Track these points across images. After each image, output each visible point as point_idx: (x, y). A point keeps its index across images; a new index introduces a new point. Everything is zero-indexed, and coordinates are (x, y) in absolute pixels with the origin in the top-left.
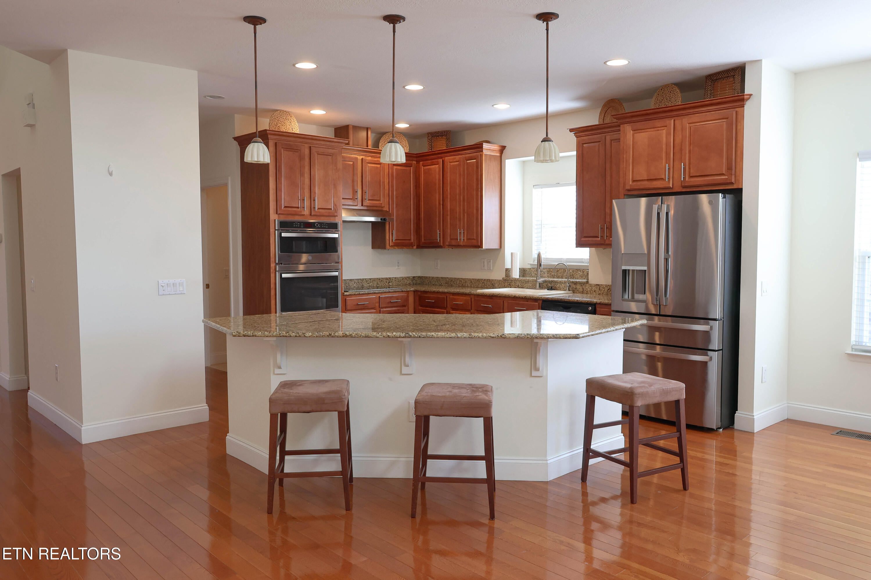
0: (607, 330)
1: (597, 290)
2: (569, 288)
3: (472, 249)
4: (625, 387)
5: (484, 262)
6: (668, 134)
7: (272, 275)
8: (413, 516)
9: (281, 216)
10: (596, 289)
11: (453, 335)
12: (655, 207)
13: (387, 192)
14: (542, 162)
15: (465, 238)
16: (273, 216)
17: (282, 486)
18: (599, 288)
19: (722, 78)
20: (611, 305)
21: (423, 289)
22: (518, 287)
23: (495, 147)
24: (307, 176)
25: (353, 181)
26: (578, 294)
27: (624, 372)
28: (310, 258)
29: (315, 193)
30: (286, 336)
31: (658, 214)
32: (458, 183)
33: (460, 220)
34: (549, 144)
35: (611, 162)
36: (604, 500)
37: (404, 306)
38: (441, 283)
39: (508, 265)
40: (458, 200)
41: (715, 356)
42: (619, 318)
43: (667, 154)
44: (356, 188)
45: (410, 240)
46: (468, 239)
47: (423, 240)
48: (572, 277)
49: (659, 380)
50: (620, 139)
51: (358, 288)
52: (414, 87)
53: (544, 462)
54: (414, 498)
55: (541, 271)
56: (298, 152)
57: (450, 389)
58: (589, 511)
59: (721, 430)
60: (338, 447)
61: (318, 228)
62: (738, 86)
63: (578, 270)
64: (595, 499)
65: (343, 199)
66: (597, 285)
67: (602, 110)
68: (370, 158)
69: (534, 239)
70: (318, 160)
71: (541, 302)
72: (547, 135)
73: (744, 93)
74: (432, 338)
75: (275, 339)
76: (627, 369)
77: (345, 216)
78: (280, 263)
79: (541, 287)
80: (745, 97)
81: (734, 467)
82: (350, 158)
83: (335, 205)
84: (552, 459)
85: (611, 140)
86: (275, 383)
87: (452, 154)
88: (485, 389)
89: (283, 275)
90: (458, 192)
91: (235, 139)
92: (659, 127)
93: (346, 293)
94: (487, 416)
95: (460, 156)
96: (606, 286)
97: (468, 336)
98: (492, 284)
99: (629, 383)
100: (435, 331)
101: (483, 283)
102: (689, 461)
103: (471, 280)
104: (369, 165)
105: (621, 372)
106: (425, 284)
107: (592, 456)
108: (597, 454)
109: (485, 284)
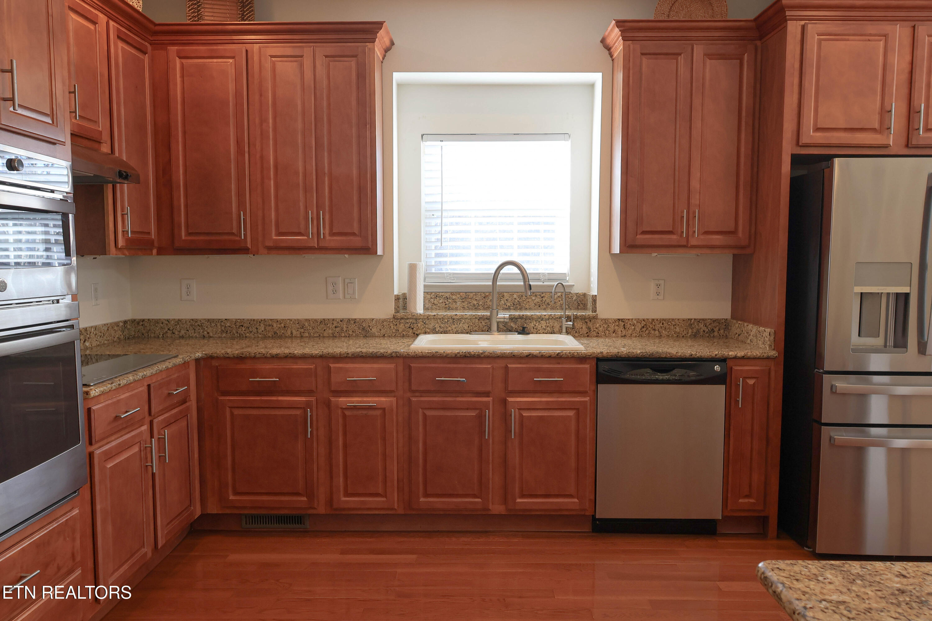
5: (334, 284)
10: (616, 327)
15: (327, 232)
18: (624, 325)
23: (386, 39)
33: (307, 189)
35: (703, 95)
38: (208, 333)
40: (300, 144)
45: (149, 233)
46: (334, 233)
47: (183, 234)
66: (619, 320)
69: (426, 238)
71: (594, 363)
79: (504, 329)
85: (705, 54)
87: (279, 37)
90: (300, 125)
92: (870, 36)
98: (363, 328)
101: (336, 327)
103: (301, 324)
106: (153, 335)
109: (342, 329)
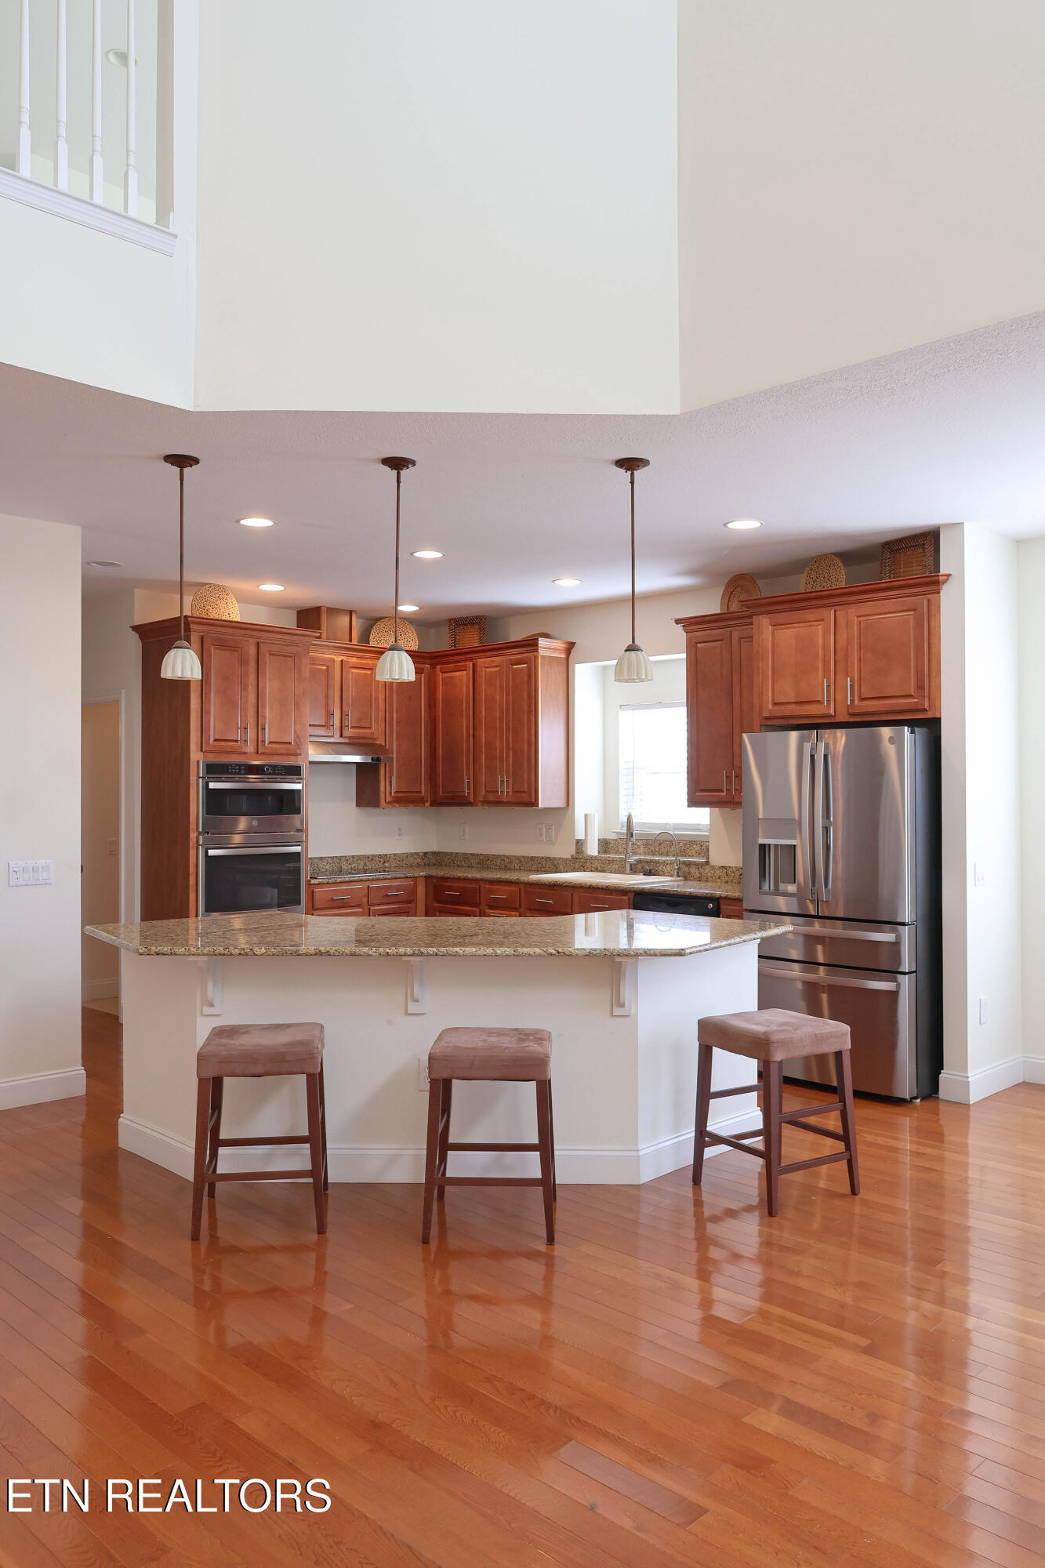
0: (728, 942)
1: (723, 875)
2: (678, 873)
3: (522, 808)
4: (757, 1032)
5: (540, 829)
6: (826, 632)
7: (192, 852)
8: (426, 1241)
9: (210, 755)
10: (720, 873)
11: (489, 951)
12: (807, 746)
13: (381, 714)
14: (627, 681)
15: (510, 790)
16: (195, 755)
17: (214, 1197)
18: (726, 872)
19: (906, 547)
20: (742, 900)
21: (441, 874)
22: (597, 870)
23: (558, 644)
24: (251, 690)
25: (327, 697)
26: (692, 883)
27: (760, 1008)
28: (255, 823)
29: (264, 717)
30: (224, 955)
31: (812, 757)
32: (498, 702)
33: (501, 761)
34: (637, 655)
35: (741, 673)
36: (731, 1213)
37: (409, 902)
38: (471, 864)
39: (580, 835)
40: (498, 728)
41: (905, 982)
42: (756, 921)
43: (826, 663)
44: (331, 708)
45: (420, 792)
46: (514, 792)
47: (440, 792)
48: (683, 853)
49: (810, 1020)
50: (752, 637)
51: (333, 873)
52: (428, 555)
53: (634, 1153)
54: (427, 1211)
55: (633, 844)
56: (237, 651)
57: (484, 1037)
58: (705, 1229)
59: (918, 1100)
60: (305, 1132)
61: (269, 774)
62: (930, 560)
63: (692, 843)
64: (718, 1212)
65: (310, 725)
66: (722, 867)
67: (725, 591)
68: (354, 660)
69: (622, 792)
70: (270, 666)
71: (632, 896)
72: (633, 641)
73: (939, 572)
74: (455, 955)
75: (206, 958)
76: (764, 1003)
77: (314, 754)
78: (205, 831)
79: (634, 870)
80: (941, 578)
81: (941, 1159)
82: (320, 658)
83: (298, 736)
84: (646, 1149)
85: (740, 638)
86: (203, 1031)
87: (489, 653)
88: (540, 1037)
89: (209, 851)
90: (498, 715)
91: (135, 628)
92: (811, 621)
93: (313, 881)
94: (543, 1078)
95: (504, 658)
96: (738, 869)
97: (513, 953)
98: (554, 865)
99: (764, 1025)
100: (461, 945)
101: (539, 863)
102: (860, 1149)
103: (520, 859)
104: (354, 671)
105: (755, 1008)
106: (444, 864)
107: (708, 1142)
108: (718, 1140)
109: (542, 865)
